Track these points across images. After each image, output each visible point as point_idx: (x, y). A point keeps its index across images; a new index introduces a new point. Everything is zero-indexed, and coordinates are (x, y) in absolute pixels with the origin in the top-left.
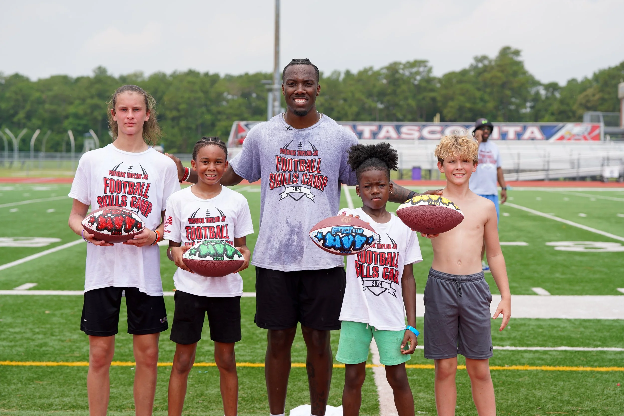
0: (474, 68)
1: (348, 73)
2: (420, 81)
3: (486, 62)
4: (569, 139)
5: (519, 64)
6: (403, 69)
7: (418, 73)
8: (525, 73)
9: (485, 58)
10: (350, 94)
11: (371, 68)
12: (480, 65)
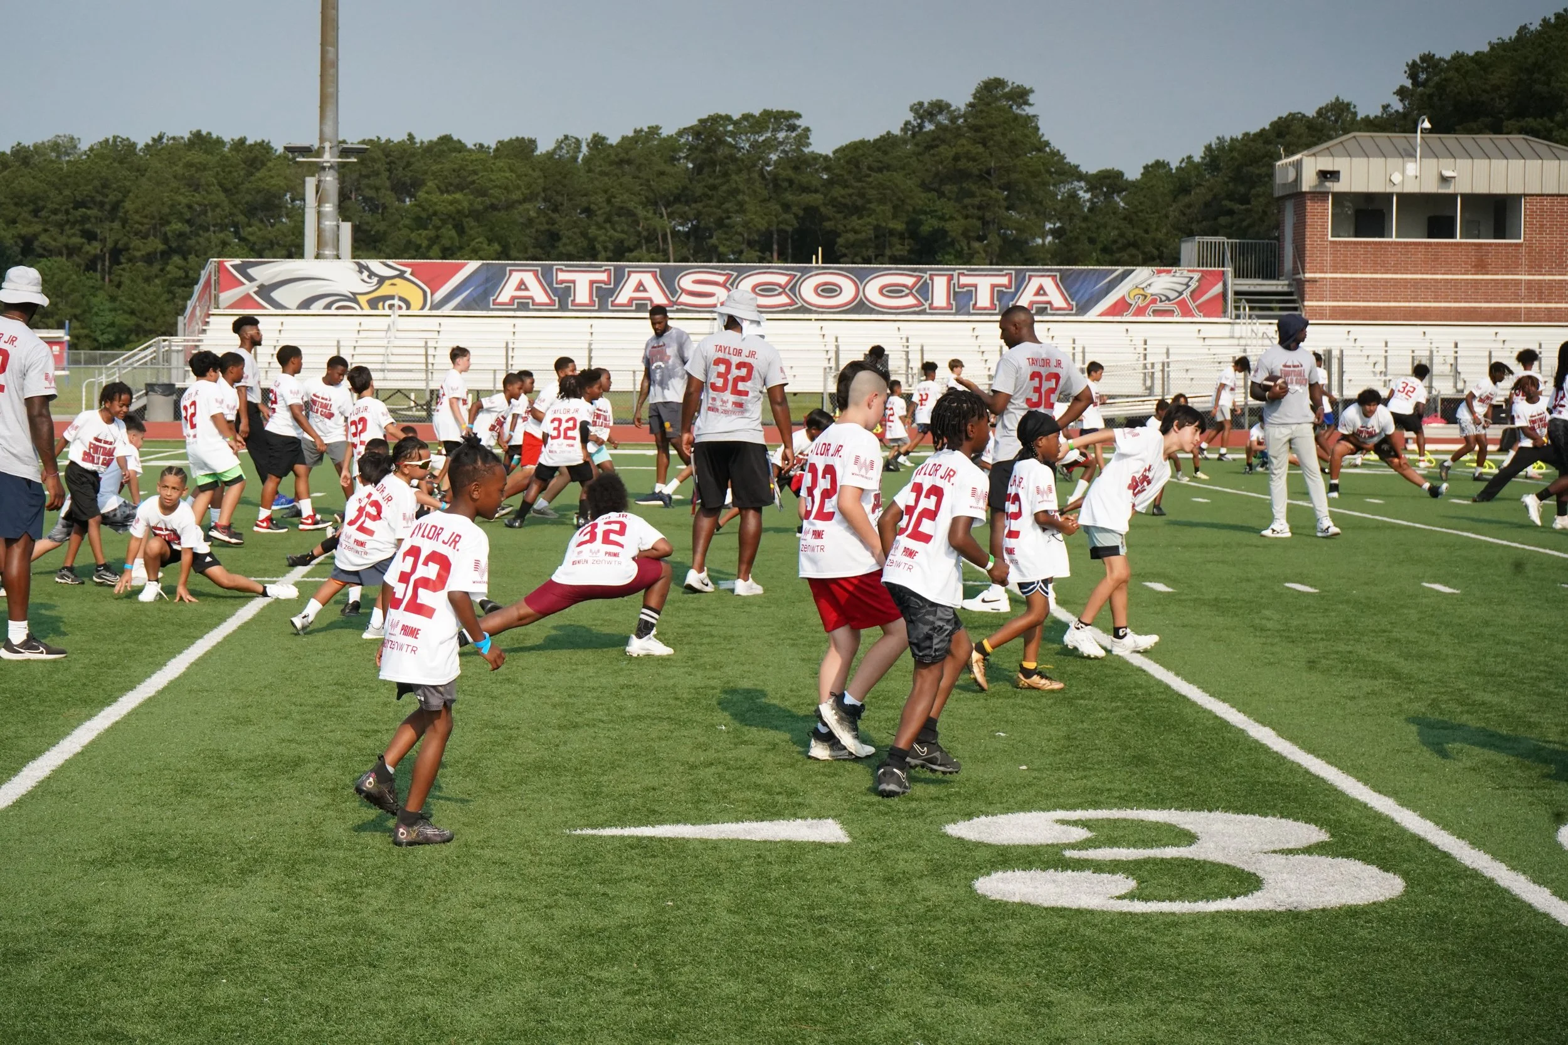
0: (912, 132)
1: (598, 142)
2: (777, 163)
3: (943, 119)
4: (1140, 311)
5: (1029, 124)
6: (733, 134)
7: (771, 145)
8: (1042, 146)
9: (940, 107)
10: (601, 199)
11: (654, 130)
12: (929, 127)
